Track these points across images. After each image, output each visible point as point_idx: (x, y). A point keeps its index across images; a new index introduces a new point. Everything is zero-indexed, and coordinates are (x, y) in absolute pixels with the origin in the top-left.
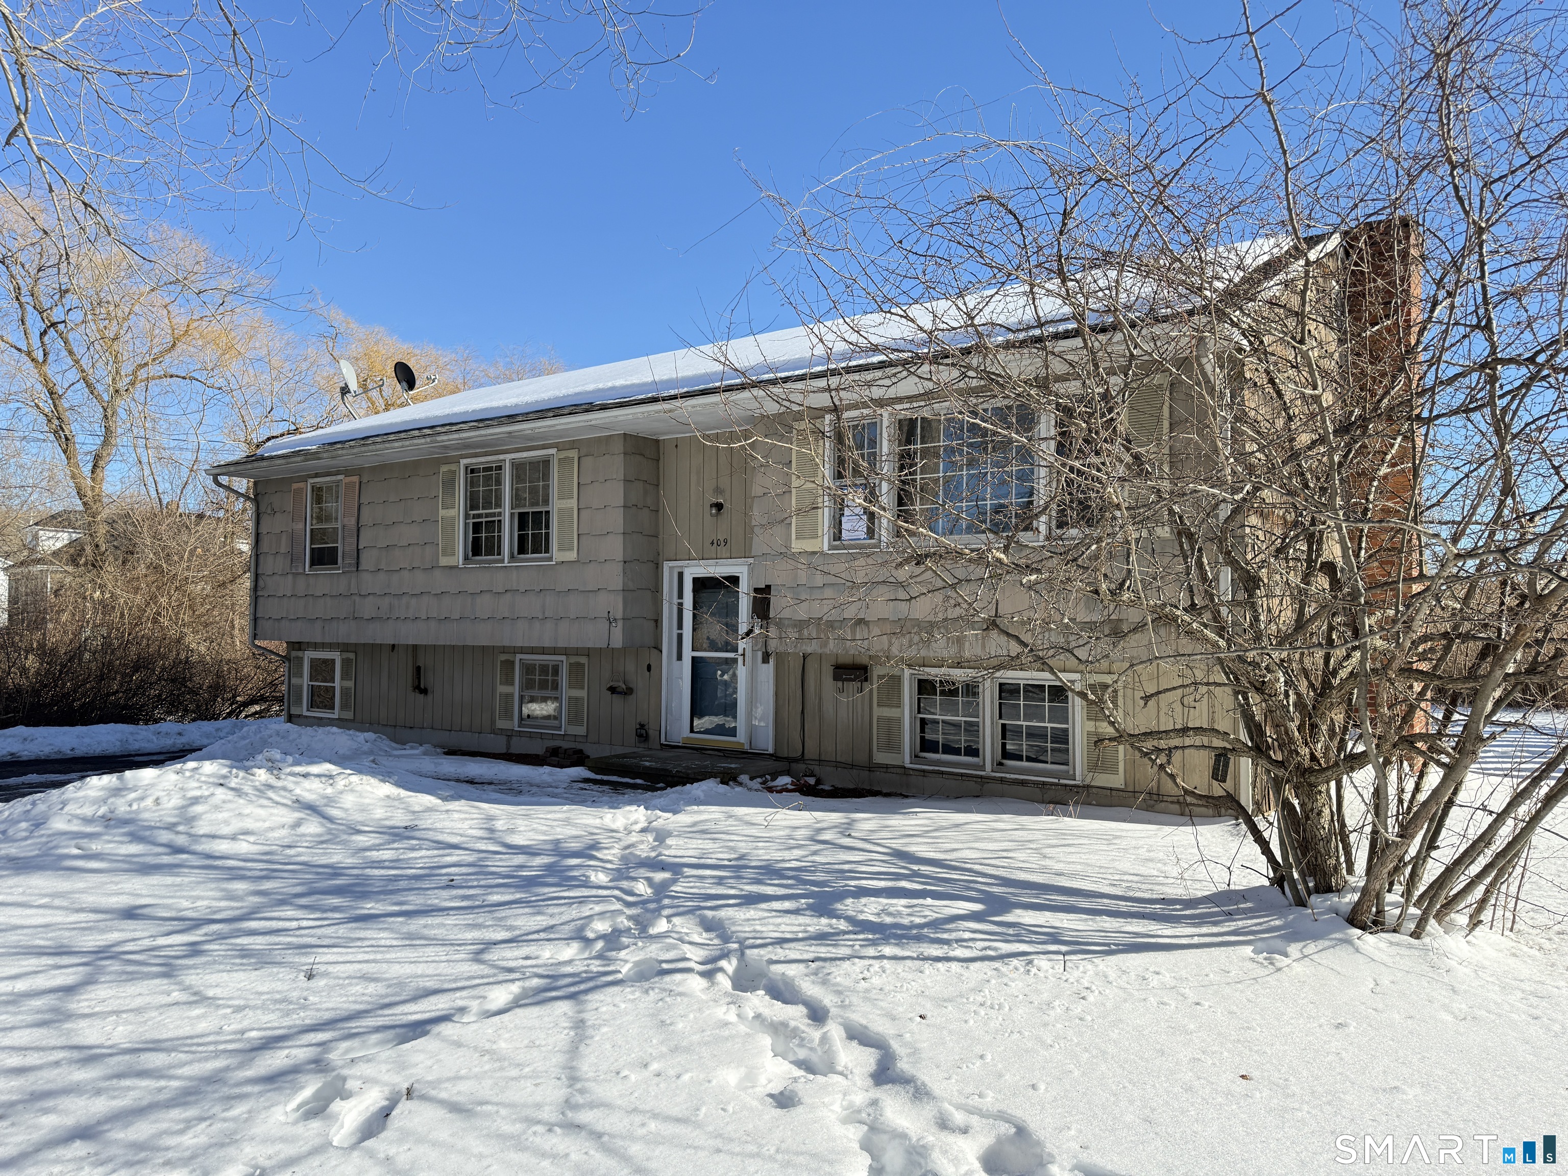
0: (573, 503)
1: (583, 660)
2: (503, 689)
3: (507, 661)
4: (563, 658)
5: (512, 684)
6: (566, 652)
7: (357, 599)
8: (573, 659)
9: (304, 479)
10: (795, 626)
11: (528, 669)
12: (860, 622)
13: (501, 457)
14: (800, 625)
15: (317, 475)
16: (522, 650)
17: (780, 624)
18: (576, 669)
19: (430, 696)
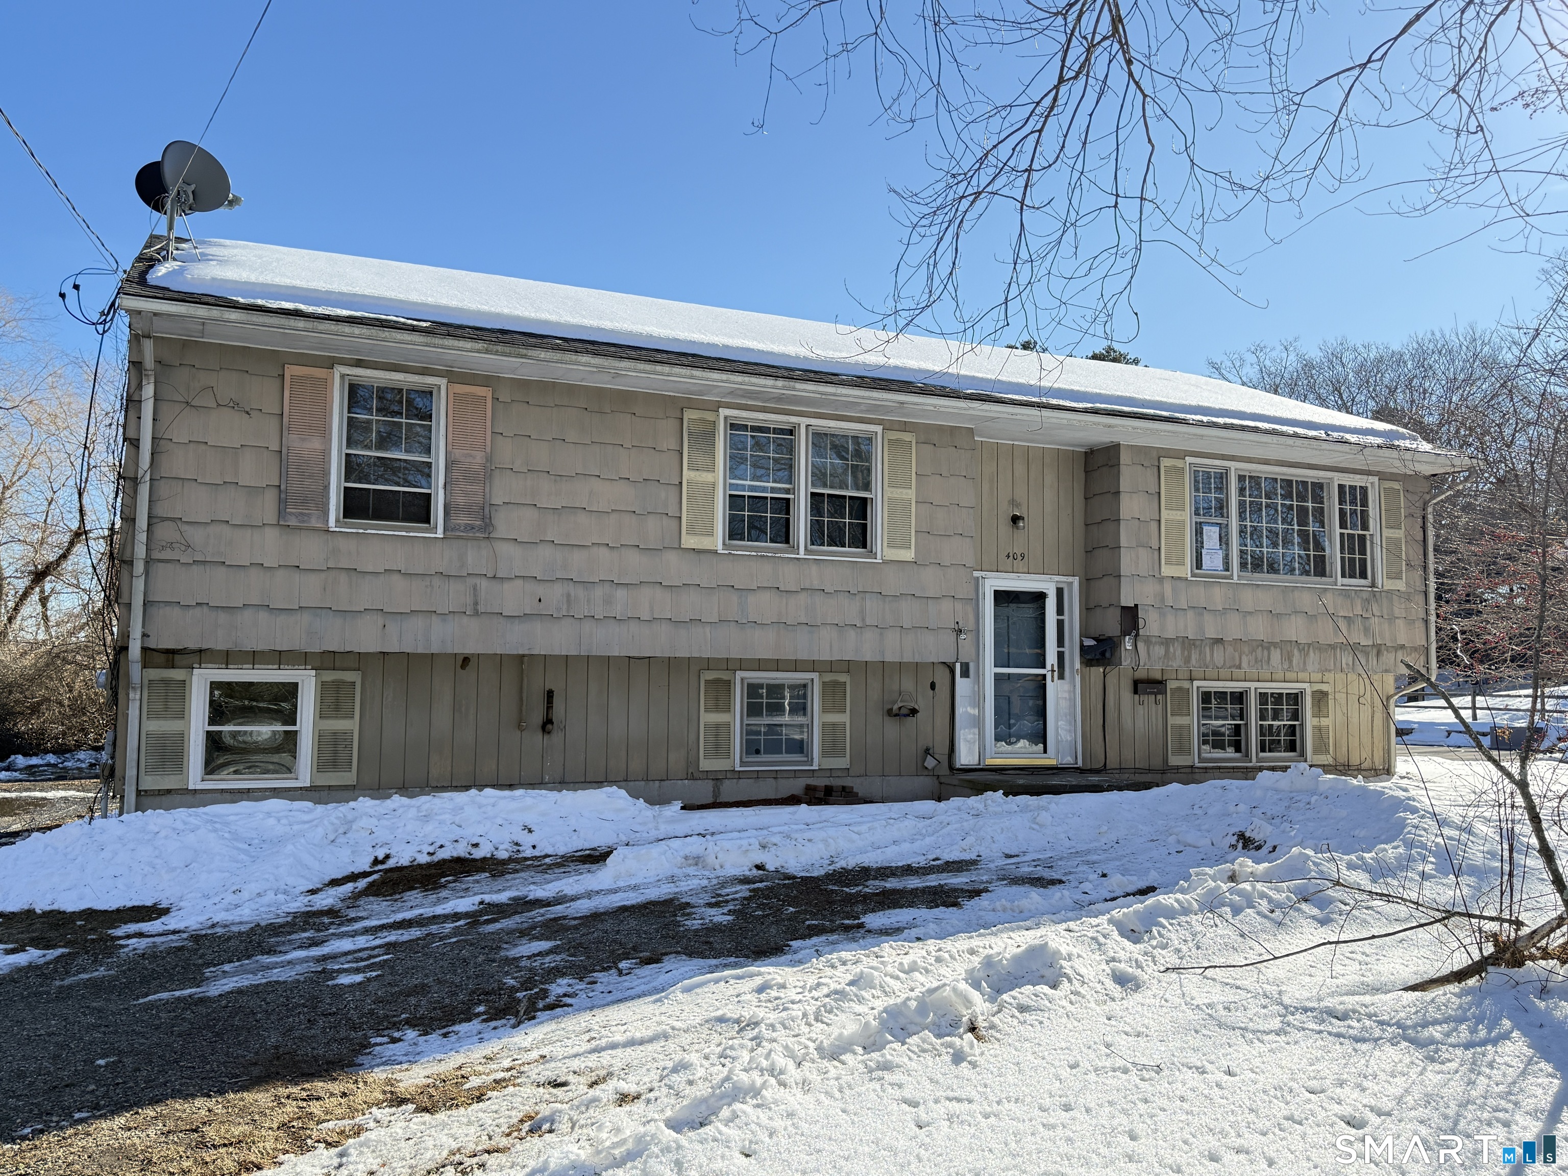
0: (910, 494)
1: (843, 678)
2: (709, 718)
3: (717, 681)
4: (815, 676)
5: (728, 709)
6: (812, 666)
7: (484, 584)
8: (829, 677)
9: (331, 363)
10: (1162, 643)
11: (753, 689)
12: (1219, 641)
13: (794, 419)
14: (1167, 642)
15: (359, 363)
16: (743, 664)
17: (1148, 641)
18: (833, 691)
19: (556, 737)
